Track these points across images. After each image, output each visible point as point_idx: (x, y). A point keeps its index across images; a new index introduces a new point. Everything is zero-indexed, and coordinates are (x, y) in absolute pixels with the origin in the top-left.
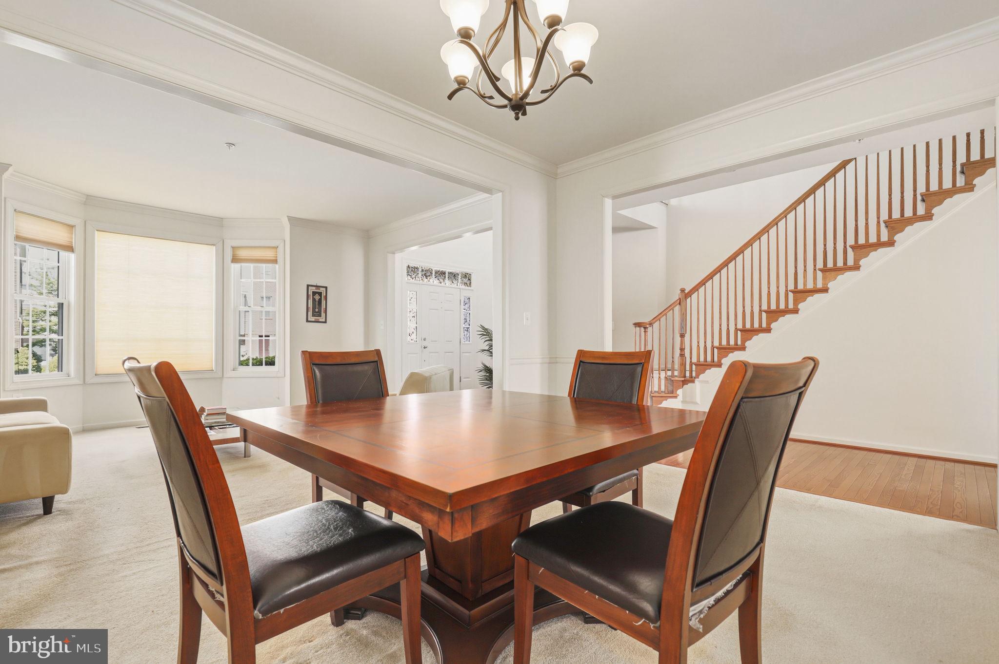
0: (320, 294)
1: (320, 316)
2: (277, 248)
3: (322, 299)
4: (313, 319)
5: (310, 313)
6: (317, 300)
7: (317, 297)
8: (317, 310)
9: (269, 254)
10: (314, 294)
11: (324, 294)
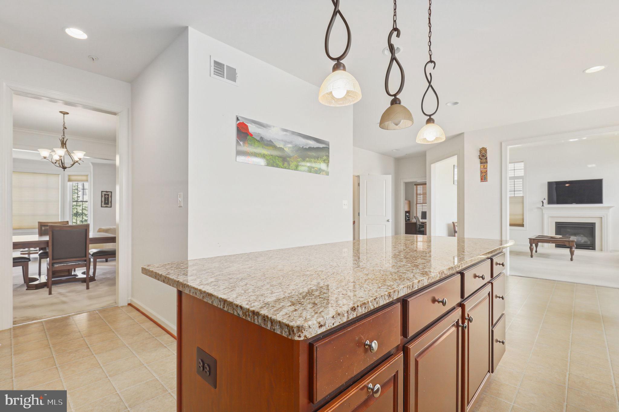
0: (108, 195)
1: (108, 204)
2: (87, 176)
3: (109, 197)
4: (105, 206)
5: (103, 203)
6: (107, 197)
7: (107, 196)
8: (106, 202)
9: (84, 178)
10: (105, 195)
11: (110, 195)
